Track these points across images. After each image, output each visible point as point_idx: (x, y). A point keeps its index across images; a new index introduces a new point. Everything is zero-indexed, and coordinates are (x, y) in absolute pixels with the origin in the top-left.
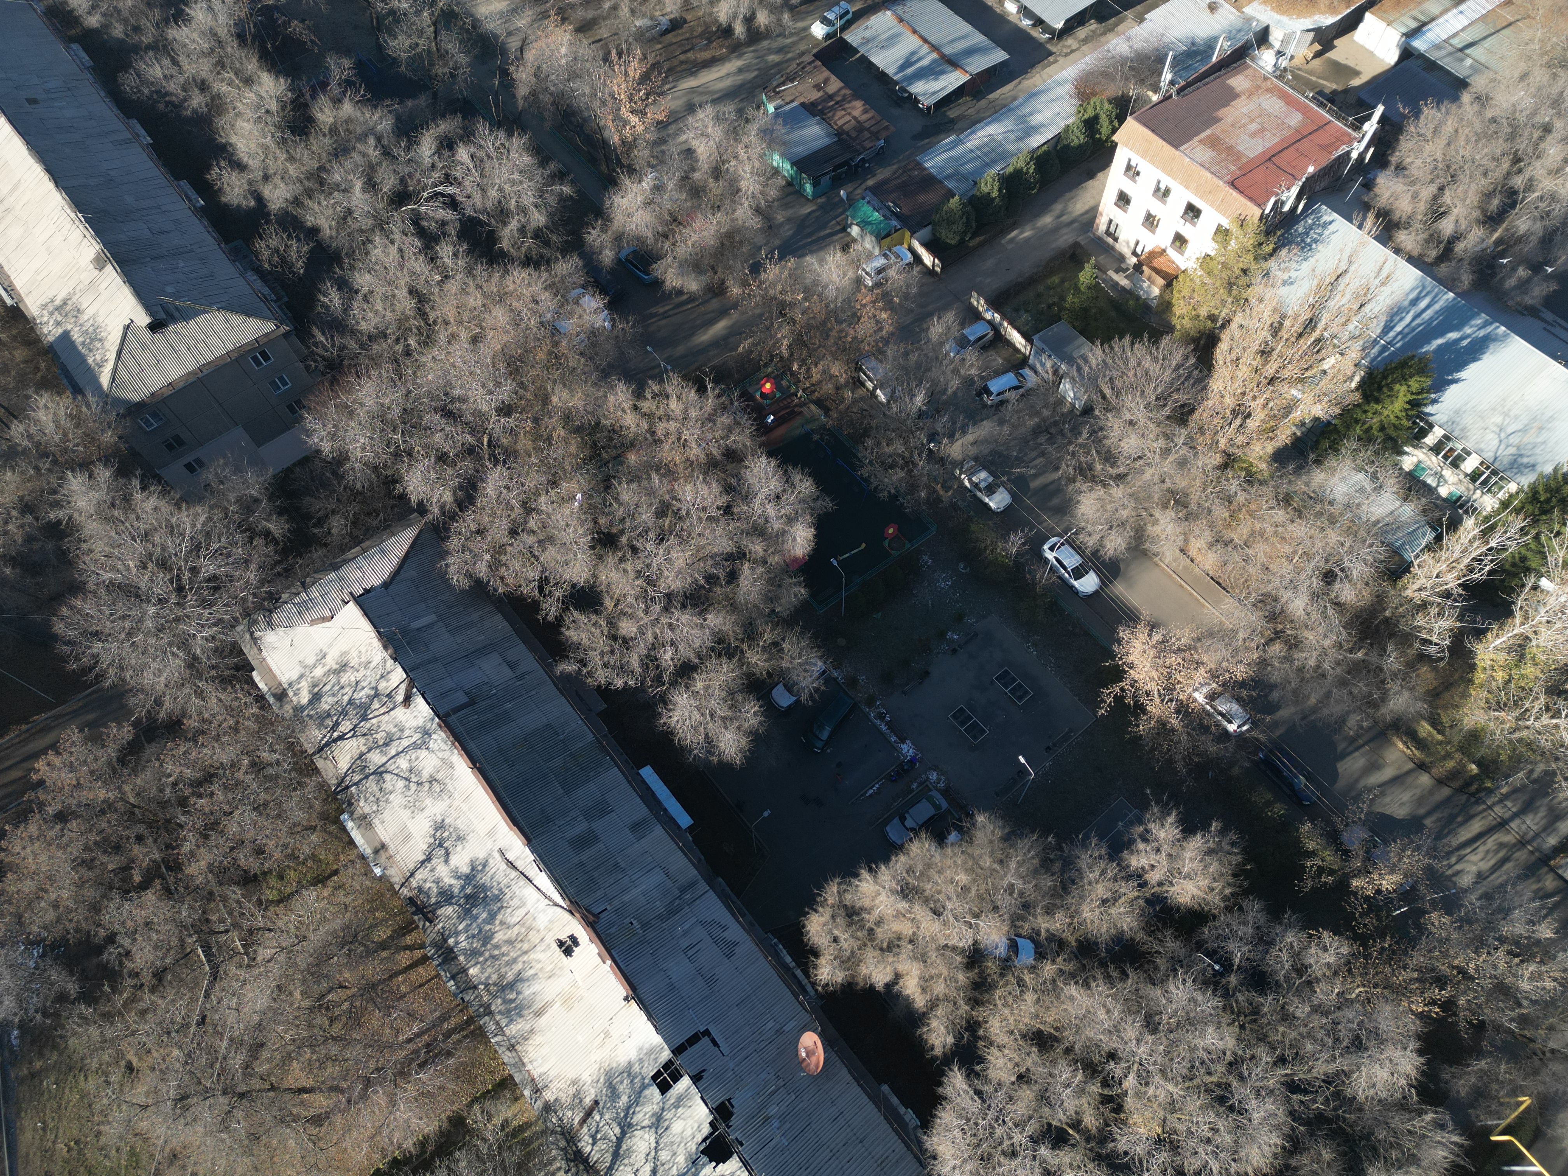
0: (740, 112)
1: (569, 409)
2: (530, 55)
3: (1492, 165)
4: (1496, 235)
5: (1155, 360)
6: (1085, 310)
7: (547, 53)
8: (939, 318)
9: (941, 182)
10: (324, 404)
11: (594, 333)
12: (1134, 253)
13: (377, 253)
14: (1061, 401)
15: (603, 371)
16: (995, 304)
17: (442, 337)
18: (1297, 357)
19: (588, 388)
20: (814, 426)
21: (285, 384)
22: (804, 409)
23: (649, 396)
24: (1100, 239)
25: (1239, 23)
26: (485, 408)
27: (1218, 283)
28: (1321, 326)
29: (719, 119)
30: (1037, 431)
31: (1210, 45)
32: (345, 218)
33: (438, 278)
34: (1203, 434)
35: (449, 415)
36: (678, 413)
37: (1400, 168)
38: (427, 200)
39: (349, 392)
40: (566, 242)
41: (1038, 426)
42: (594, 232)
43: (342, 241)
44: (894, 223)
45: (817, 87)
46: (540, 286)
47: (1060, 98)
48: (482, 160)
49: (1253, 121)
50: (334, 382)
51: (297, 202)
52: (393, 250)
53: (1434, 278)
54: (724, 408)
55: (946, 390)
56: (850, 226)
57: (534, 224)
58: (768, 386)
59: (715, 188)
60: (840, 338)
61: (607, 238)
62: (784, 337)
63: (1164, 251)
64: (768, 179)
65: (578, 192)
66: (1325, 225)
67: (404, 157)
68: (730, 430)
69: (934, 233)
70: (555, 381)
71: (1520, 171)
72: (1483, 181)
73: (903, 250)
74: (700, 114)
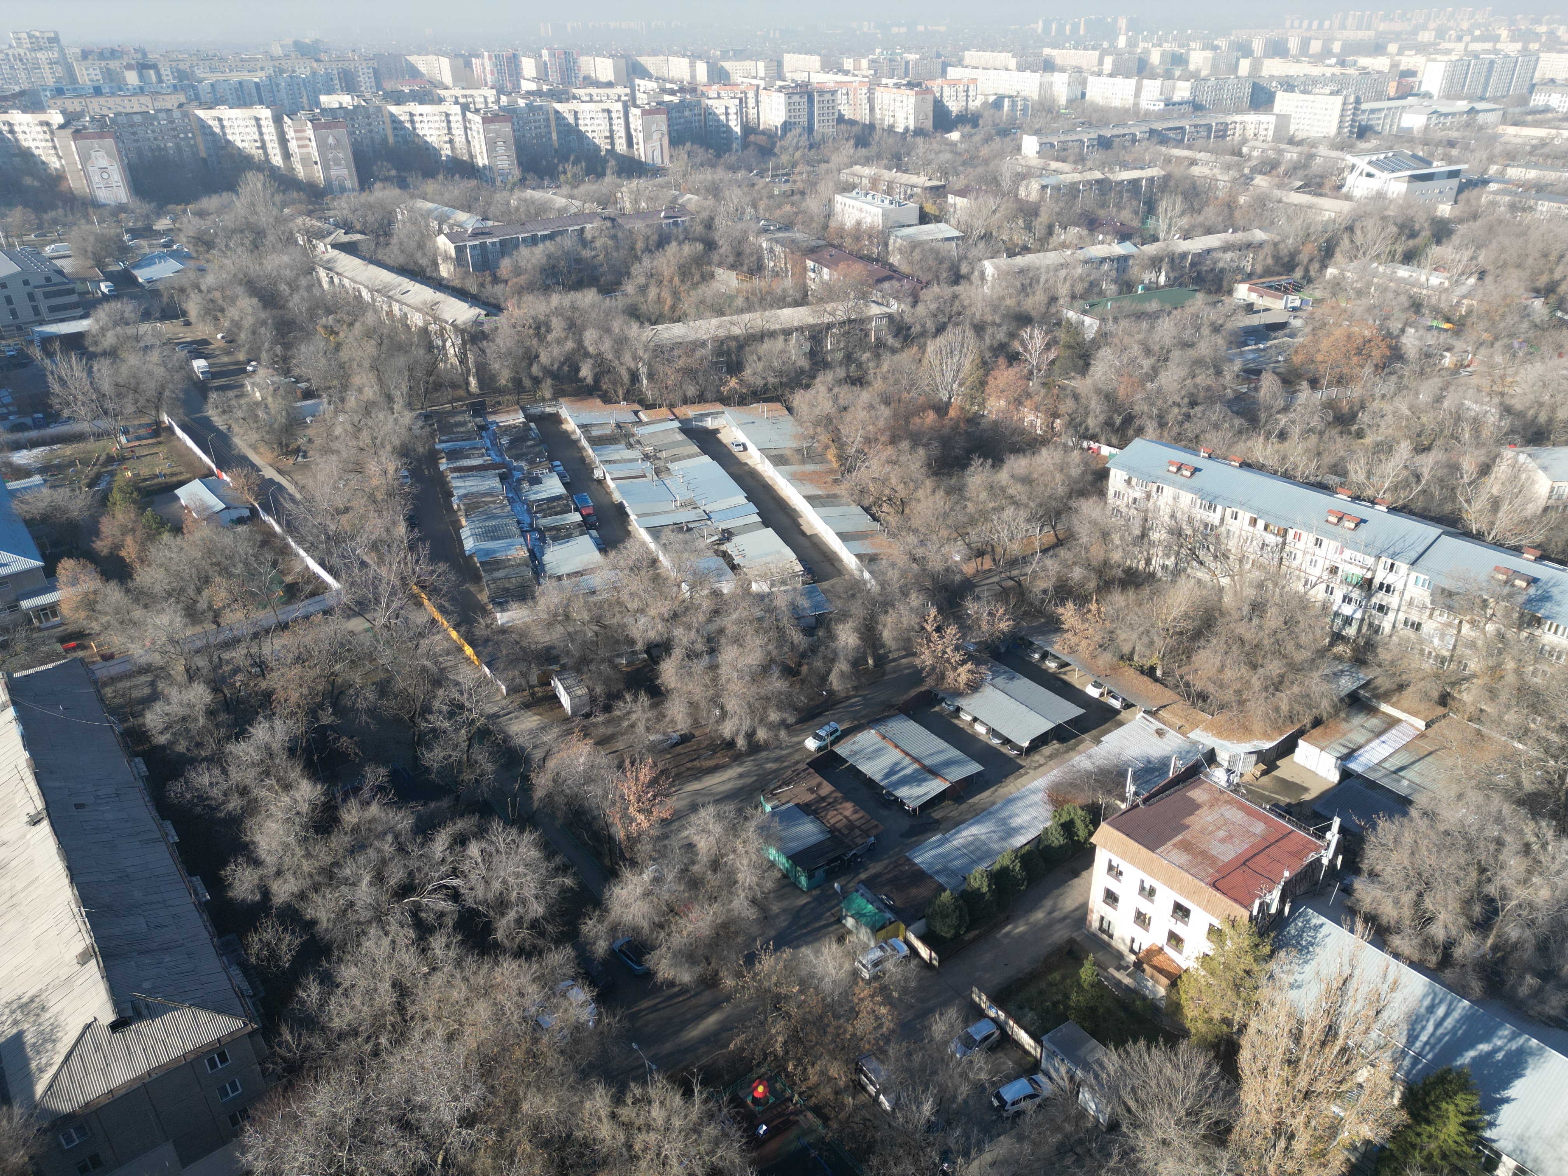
0: (740, 811)
1: (540, 1118)
2: (551, 764)
3: (1461, 874)
4: (1490, 942)
5: (1176, 1067)
6: (1093, 1010)
7: (567, 761)
8: (941, 1014)
9: (931, 877)
10: (271, 1114)
11: (578, 1028)
12: (1132, 950)
13: (368, 945)
14: (1083, 1114)
15: (583, 1071)
16: (998, 1000)
17: (417, 1035)
18: (1326, 1068)
19: (564, 1093)
20: (810, 1139)
21: (234, 1088)
22: (800, 1118)
23: (629, 1101)
24: (1094, 935)
25: (1187, 747)
26: (447, 1117)
27: (1224, 984)
28: (1342, 1032)
29: (719, 817)
30: (1063, 1150)
31: (1164, 764)
32: (346, 910)
33: (425, 969)
34: (1247, 1158)
35: (406, 1126)
36: (660, 1122)
37: (1373, 875)
38: (430, 893)
39: (301, 1099)
40: (561, 932)
41: (1062, 1144)
42: (590, 922)
43: (338, 934)
44: (888, 915)
45: (811, 790)
46: (528, 978)
47: (1036, 804)
48: (491, 855)
49: (1219, 828)
50: (289, 1086)
51: (302, 896)
52: (386, 942)
53: (1442, 984)
54: (711, 1116)
55: (955, 1097)
56: (845, 918)
57: (532, 915)
58: (761, 1089)
59: (713, 880)
60: (838, 1035)
61: (602, 928)
62: (778, 1033)
63: (1161, 949)
64: (765, 871)
65: (580, 884)
66: (1317, 928)
67: (416, 852)
68: (717, 1143)
69: (928, 926)
70: (529, 1085)
71: (1489, 880)
72: (1458, 889)
73: (899, 942)
74: (703, 813)
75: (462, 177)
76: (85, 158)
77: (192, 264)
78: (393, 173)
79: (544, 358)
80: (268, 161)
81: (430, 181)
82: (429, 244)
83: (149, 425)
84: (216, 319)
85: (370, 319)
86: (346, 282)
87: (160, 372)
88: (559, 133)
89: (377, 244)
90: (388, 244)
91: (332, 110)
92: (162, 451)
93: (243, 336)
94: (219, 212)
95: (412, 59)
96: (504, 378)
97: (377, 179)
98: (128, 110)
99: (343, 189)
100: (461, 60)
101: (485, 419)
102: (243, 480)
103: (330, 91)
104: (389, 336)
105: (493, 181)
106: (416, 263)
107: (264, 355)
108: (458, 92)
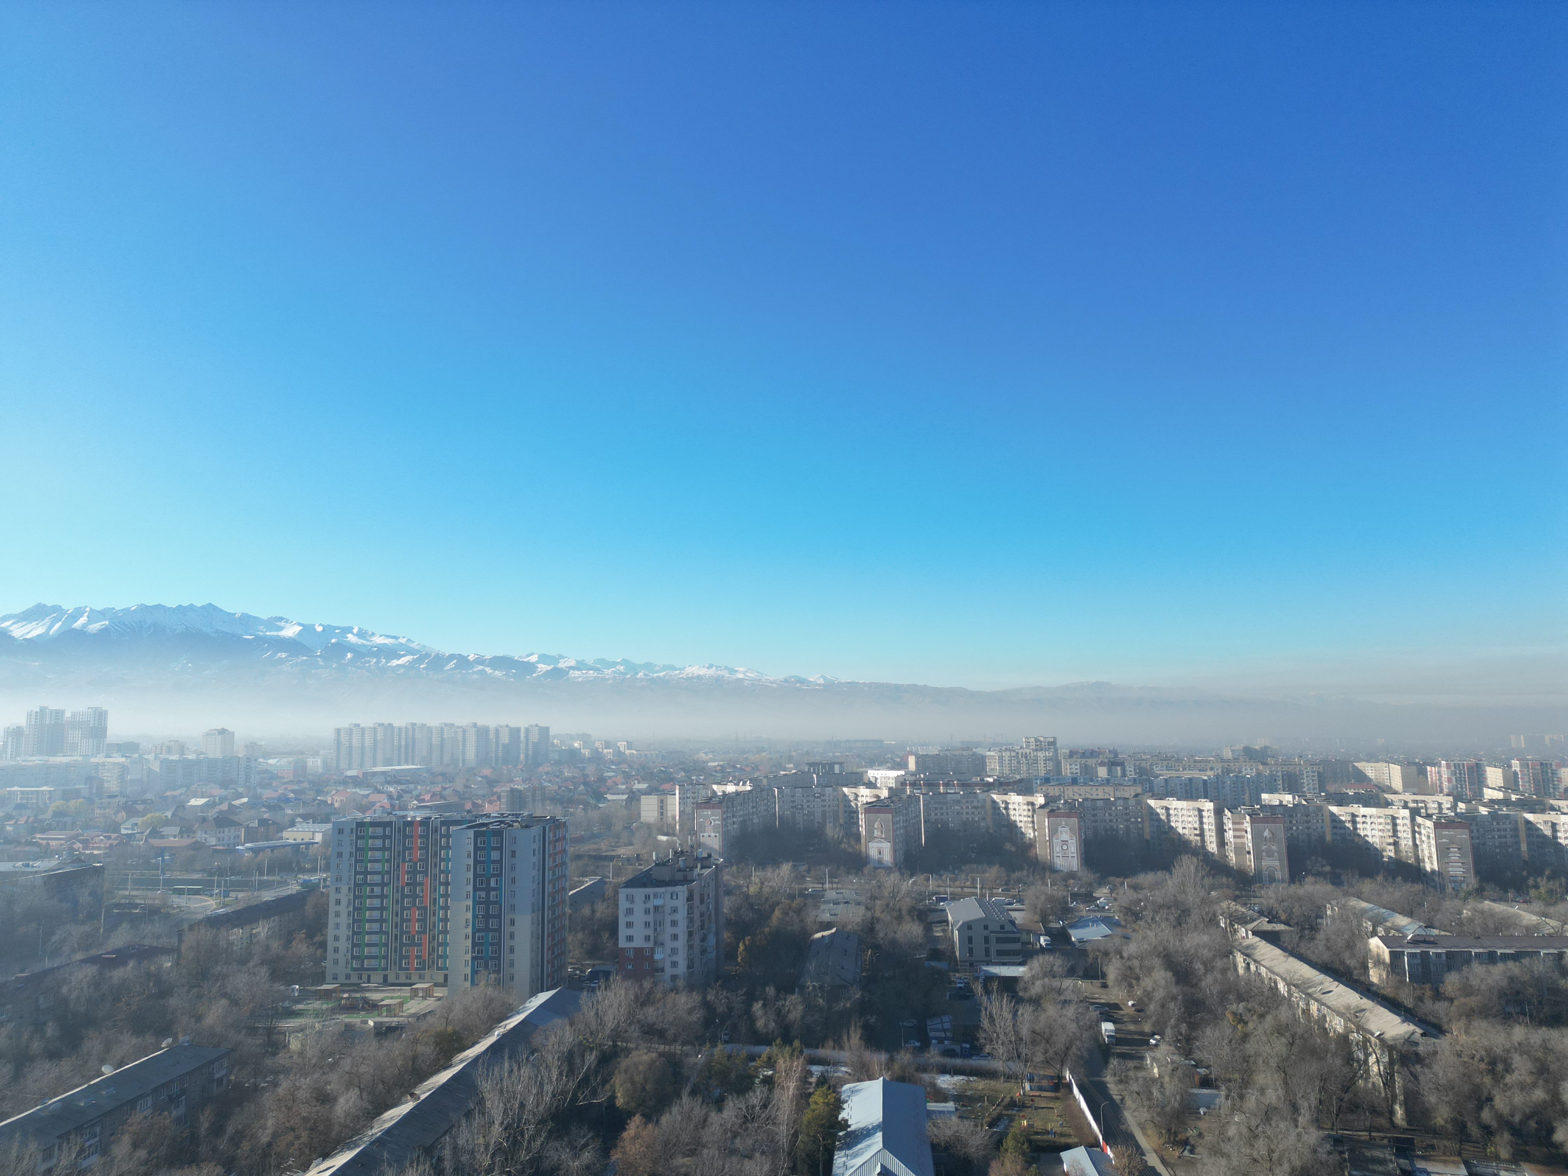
75: (1405, 880)
76: (1053, 832)
77: (1119, 931)
78: (1328, 869)
79: (1500, 1103)
80: (1203, 846)
81: (1367, 881)
82: (1359, 945)
83: (1052, 1078)
84: (1131, 986)
85: (1284, 1014)
86: (1263, 970)
87: (1072, 1027)
88: (1529, 844)
89: (1301, 937)
90: (1312, 939)
91: (1272, 807)
92: (1057, 1105)
93: (1152, 1007)
94: (1152, 888)
95: (1360, 765)
96: (1442, 1116)
97: (1309, 873)
98: (1095, 797)
99: (1272, 880)
100: (1414, 769)
101: (1412, 1164)
102: (1125, 1160)
103: (1271, 791)
104: (1302, 1037)
105: (1443, 888)
106: (1343, 963)
107: (1169, 1031)
108: (1408, 797)
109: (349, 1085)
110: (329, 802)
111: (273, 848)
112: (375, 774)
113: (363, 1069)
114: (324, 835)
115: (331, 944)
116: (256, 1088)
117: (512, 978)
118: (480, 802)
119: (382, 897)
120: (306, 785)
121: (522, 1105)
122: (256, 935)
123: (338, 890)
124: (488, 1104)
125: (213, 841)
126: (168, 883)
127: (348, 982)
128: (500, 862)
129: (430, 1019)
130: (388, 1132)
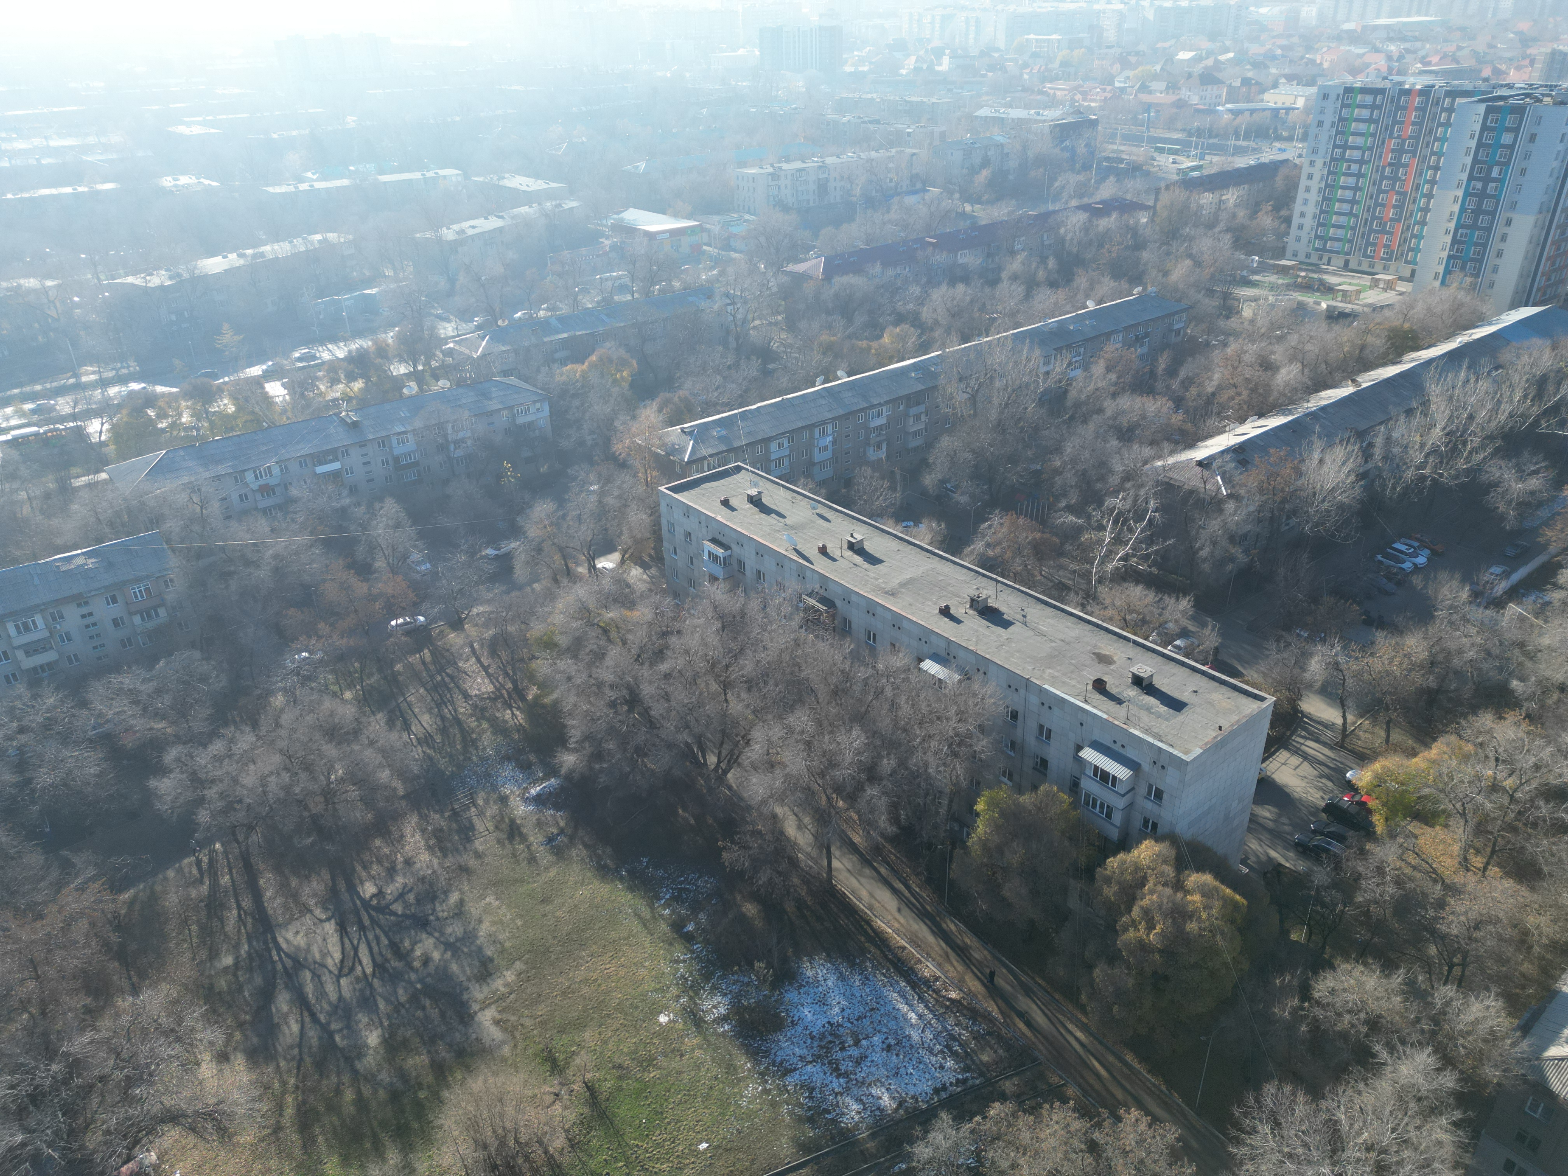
109: (1292, 359)
110: (1318, 61)
111: (1252, 111)
112: (1376, 28)
113: (1309, 347)
114: (1307, 100)
115: (1296, 220)
116: (1207, 344)
117: (1492, 285)
118: (1503, 67)
119: (1359, 175)
120: (1295, 40)
121: (1471, 417)
122: (1225, 202)
123: (1312, 163)
124: (1433, 407)
125: (1195, 99)
126: (1153, 140)
127: (1307, 261)
128: (1512, 147)
129: (1387, 313)
130: (1323, 409)
